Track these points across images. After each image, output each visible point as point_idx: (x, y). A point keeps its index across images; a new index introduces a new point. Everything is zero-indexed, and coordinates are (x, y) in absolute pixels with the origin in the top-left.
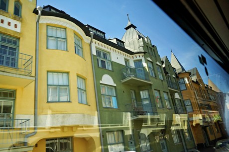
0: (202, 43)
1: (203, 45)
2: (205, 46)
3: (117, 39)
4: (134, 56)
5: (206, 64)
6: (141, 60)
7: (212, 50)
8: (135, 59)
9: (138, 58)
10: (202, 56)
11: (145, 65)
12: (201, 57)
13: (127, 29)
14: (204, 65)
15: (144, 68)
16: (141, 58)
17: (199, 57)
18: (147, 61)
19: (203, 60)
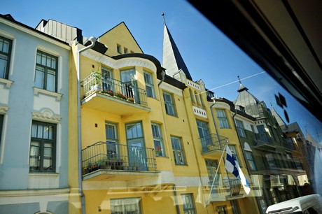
0: (280, 76)
1: (281, 79)
2: (284, 81)
3: (240, 106)
4: (257, 122)
5: (286, 106)
6: (263, 125)
7: (295, 87)
8: (258, 124)
9: (260, 124)
10: (280, 94)
11: (267, 130)
12: (278, 96)
13: (240, 91)
14: (282, 107)
15: (267, 133)
16: (263, 124)
17: (276, 97)
18: (268, 127)
19: (281, 101)
